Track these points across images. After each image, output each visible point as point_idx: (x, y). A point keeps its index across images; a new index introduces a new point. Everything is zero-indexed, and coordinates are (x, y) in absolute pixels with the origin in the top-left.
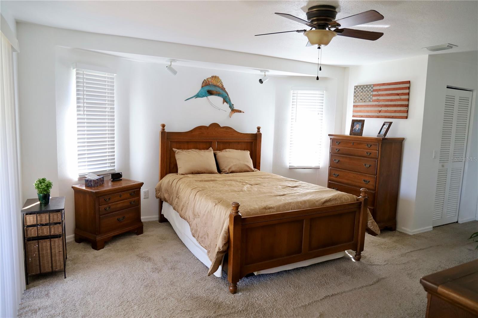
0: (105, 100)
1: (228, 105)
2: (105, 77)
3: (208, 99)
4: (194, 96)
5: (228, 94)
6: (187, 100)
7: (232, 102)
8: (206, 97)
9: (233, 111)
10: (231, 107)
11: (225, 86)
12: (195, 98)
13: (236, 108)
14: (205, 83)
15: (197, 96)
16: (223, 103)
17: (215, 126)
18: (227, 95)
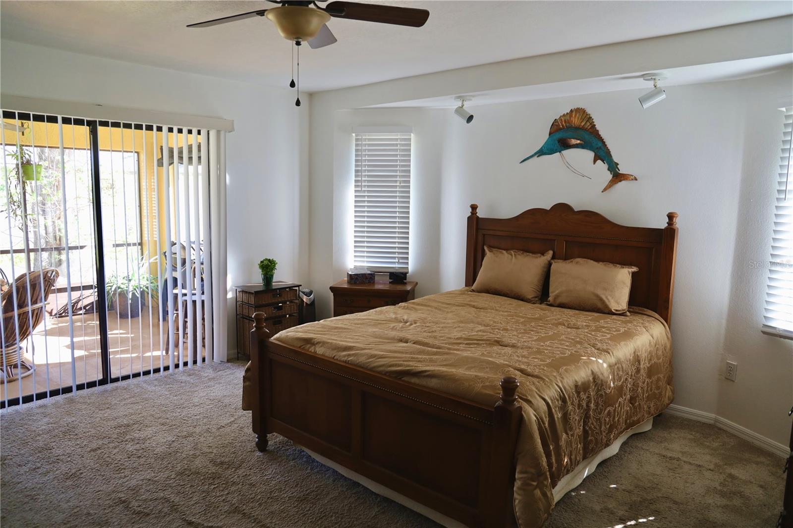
0: (396, 171)
1: (606, 166)
2: (397, 140)
3: (562, 156)
4: (536, 154)
5: (604, 143)
6: (523, 163)
7: (616, 158)
8: (558, 153)
9: (618, 177)
10: (613, 167)
11: (598, 127)
12: (538, 157)
13: (623, 170)
14: (557, 125)
15: (541, 153)
16: (595, 162)
17: (562, 209)
18: (600, 144)
